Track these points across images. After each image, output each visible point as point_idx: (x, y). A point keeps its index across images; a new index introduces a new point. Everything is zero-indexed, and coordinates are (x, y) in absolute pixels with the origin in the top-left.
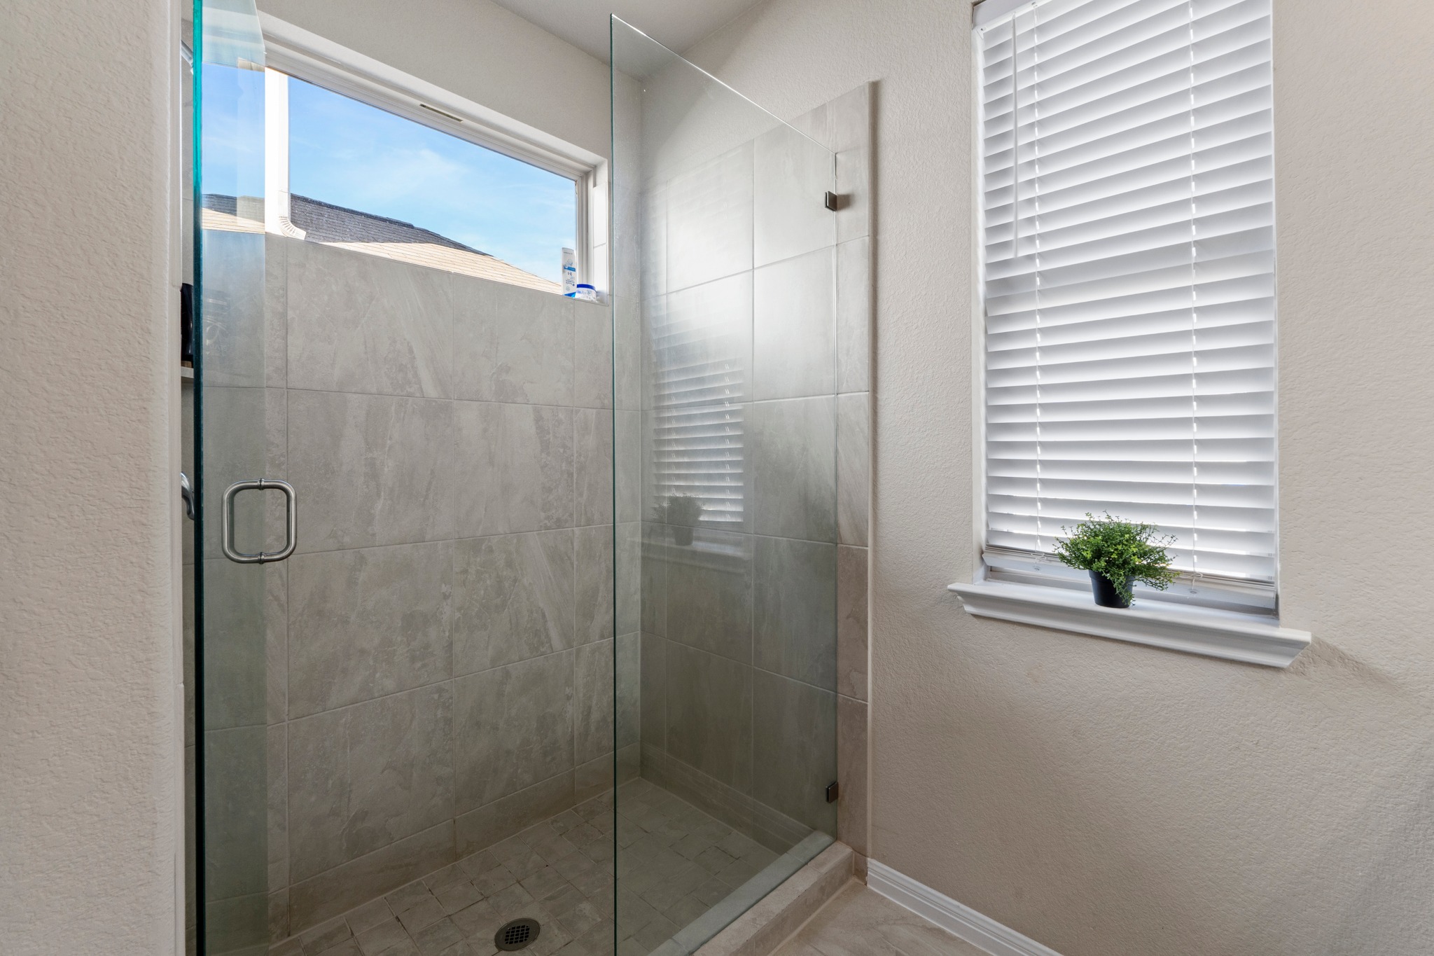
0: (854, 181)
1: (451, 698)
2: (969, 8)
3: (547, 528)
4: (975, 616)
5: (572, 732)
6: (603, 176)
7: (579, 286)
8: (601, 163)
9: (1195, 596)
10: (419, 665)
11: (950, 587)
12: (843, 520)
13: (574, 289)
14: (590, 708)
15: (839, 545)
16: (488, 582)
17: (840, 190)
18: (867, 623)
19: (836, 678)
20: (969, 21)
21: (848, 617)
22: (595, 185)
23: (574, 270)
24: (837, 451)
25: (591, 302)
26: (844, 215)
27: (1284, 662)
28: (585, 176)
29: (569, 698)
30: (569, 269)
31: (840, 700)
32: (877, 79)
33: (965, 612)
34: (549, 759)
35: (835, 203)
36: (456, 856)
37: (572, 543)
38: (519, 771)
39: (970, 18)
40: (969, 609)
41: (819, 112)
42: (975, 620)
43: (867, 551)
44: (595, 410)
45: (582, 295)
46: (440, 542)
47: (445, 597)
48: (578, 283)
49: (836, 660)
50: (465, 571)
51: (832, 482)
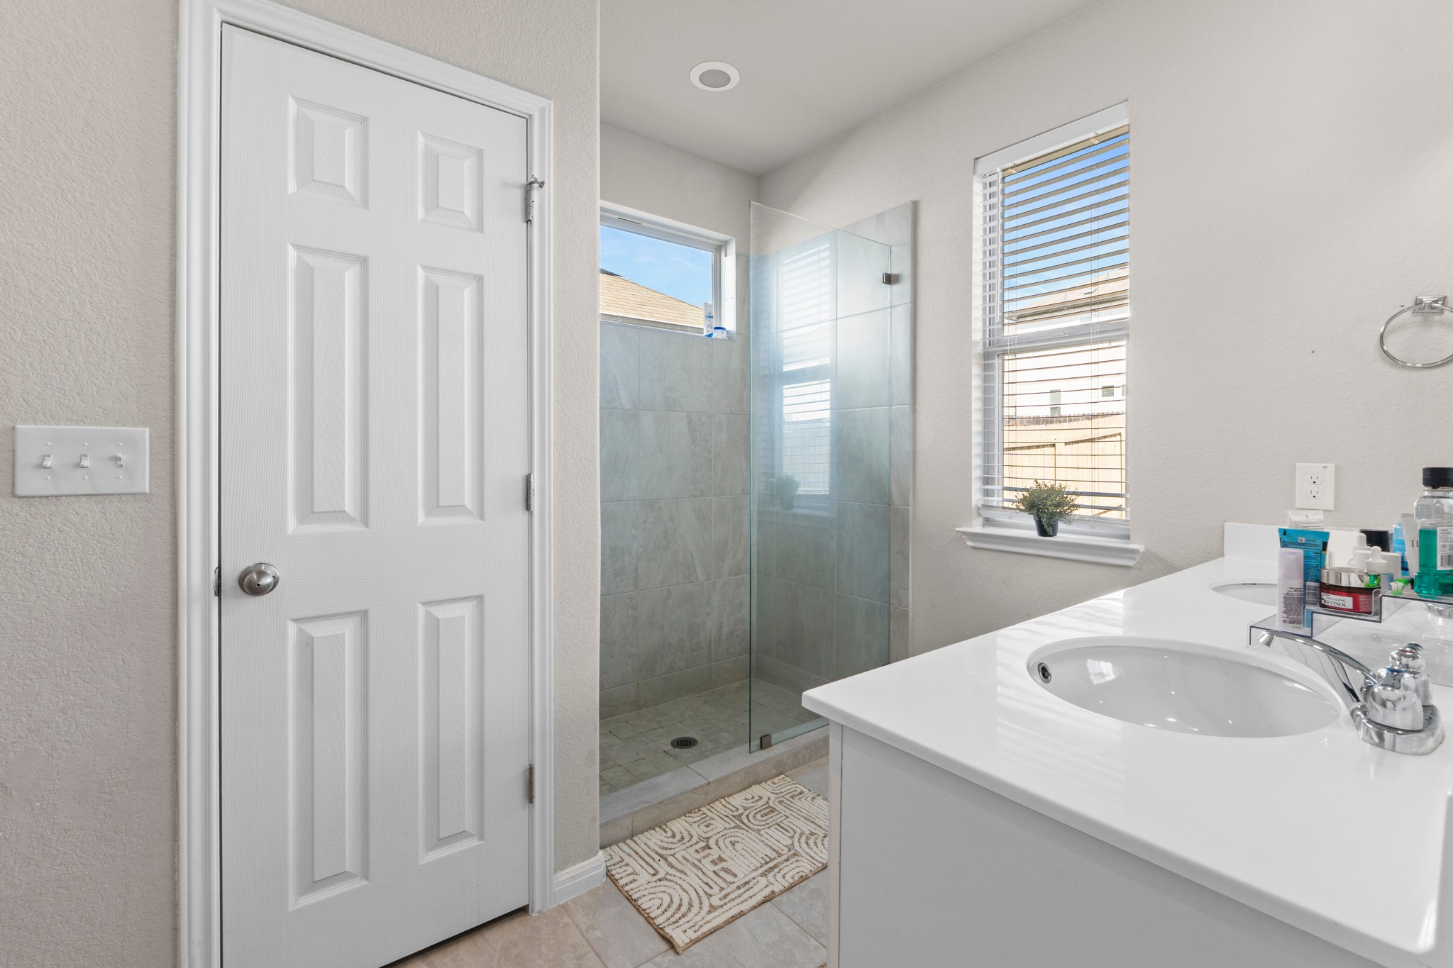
0: (901, 266)
1: (637, 603)
2: (972, 162)
3: (695, 497)
4: (973, 548)
5: (710, 638)
6: (732, 249)
7: (716, 328)
8: (730, 240)
9: (1093, 530)
10: (619, 579)
11: (956, 529)
12: (894, 489)
13: (712, 331)
14: (722, 623)
15: (892, 506)
16: (659, 530)
17: (894, 271)
18: (908, 556)
19: (889, 594)
20: (972, 170)
21: (897, 553)
22: (726, 256)
23: (712, 317)
24: (890, 444)
25: (724, 339)
26: (895, 287)
27: (1131, 563)
28: (719, 248)
29: (708, 614)
30: (709, 317)
31: (892, 609)
32: (917, 199)
33: (968, 546)
34: (695, 654)
35: (889, 279)
36: (640, 708)
37: (711, 507)
38: (677, 659)
39: (972, 168)
40: (970, 543)
41: (880, 216)
42: (973, 551)
43: (909, 509)
44: (726, 416)
45: (717, 335)
46: (632, 502)
47: (634, 537)
48: (714, 326)
49: (889, 583)
50: (645, 522)
51: (887, 464)
